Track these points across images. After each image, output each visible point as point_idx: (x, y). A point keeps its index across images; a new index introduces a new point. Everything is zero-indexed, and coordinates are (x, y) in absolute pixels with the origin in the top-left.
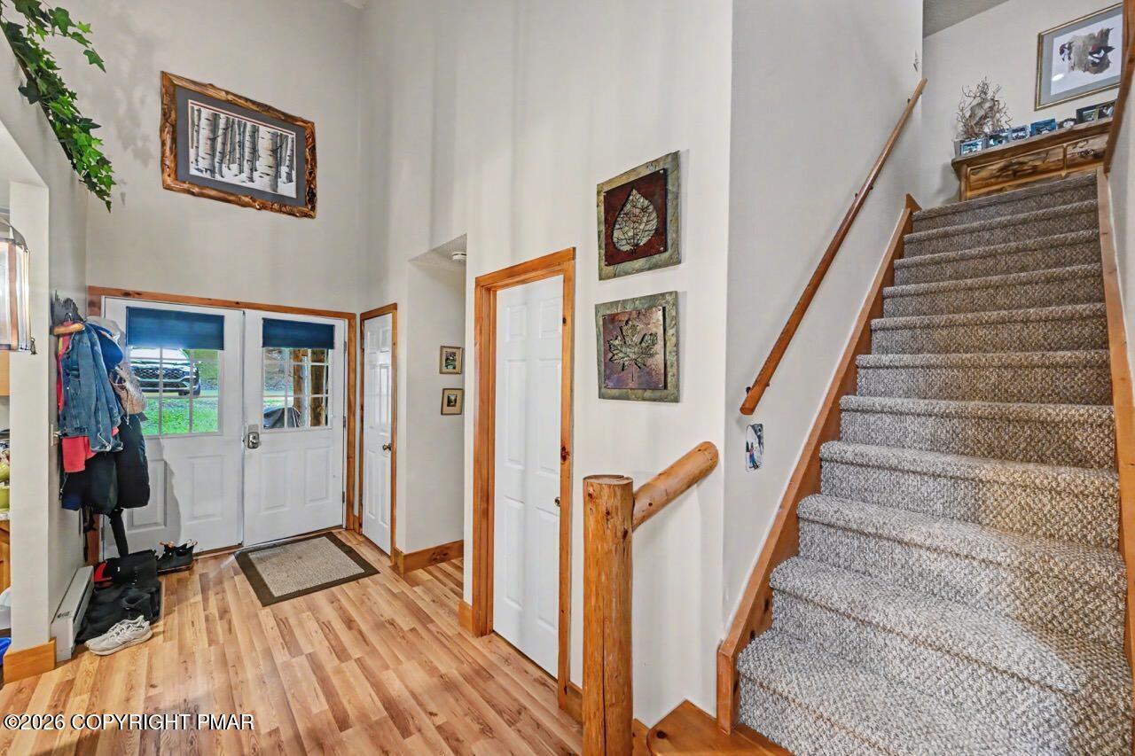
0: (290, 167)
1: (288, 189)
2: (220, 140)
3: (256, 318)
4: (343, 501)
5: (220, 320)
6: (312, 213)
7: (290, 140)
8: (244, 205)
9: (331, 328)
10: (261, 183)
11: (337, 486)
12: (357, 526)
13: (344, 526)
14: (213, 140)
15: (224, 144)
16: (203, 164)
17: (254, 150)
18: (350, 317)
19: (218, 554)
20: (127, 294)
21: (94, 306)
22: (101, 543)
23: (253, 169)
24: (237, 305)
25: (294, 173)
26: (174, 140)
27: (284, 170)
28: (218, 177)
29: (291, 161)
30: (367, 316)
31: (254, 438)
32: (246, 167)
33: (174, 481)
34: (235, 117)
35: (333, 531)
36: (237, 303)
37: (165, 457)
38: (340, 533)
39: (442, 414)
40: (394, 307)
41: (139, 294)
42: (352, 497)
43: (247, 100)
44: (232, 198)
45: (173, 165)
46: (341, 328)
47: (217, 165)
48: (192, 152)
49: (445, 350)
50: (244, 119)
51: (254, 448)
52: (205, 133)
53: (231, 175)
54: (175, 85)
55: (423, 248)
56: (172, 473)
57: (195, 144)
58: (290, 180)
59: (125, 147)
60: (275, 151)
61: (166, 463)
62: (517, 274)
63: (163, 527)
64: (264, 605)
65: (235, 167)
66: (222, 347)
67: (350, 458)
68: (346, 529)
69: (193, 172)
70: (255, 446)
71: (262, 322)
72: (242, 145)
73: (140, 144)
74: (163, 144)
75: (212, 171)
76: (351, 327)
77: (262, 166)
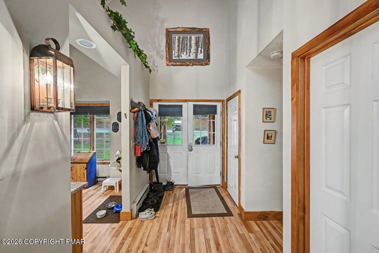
0: (201, 48)
1: (201, 56)
2: (181, 45)
3: (191, 104)
4: (221, 175)
5: (181, 106)
6: (208, 63)
7: (201, 38)
8: (187, 65)
9: (216, 106)
10: (192, 57)
11: (218, 169)
12: (225, 187)
13: (221, 185)
14: (179, 46)
15: (182, 46)
16: (176, 55)
17: (190, 45)
18: (222, 101)
19: (181, 187)
20: (158, 101)
21: (151, 105)
22: (153, 176)
23: (190, 52)
24: (186, 101)
25: (203, 49)
26: (169, 49)
27: (200, 49)
28: (180, 58)
29: (202, 45)
30: (229, 99)
31: (191, 147)
32: (188, 51)
33: (170, 160)
34: (185, 35)
35: (217, 186)
36: (186, 100)
37: (168, 152)
38: (219, 187)
39: (264, 143)
40: (239, 92)
41: (161, 100)
42: (224, 174)
43: (188, 28)
44: (184, 64)
45: (168, 57)
46: (219, 105)
47: (180, 54)
48: (173, 51)
49: (265, 110)
50: (187, 35)
51: (191, 151)
52: (177, 44)
53: (184, 56)
54: (169, 31)
56: (169, 157)
57: (174, 49)
58: (201, 52)
59: (158, 56)
60: (197, 44)
61: (168, 154)
63: (167, 174)
64: (188, 217)
65: (185, 53)
66: (182, 116)
67: (223, 158)
68: (222, 187)
69: (174, 58)
70: (191, 150)
71: (193, 106)
72: (187, 44)
73: (161, 53)
74: (166, 51)
75: (178, 56)
76: (223, 105)
77: (193, 50)
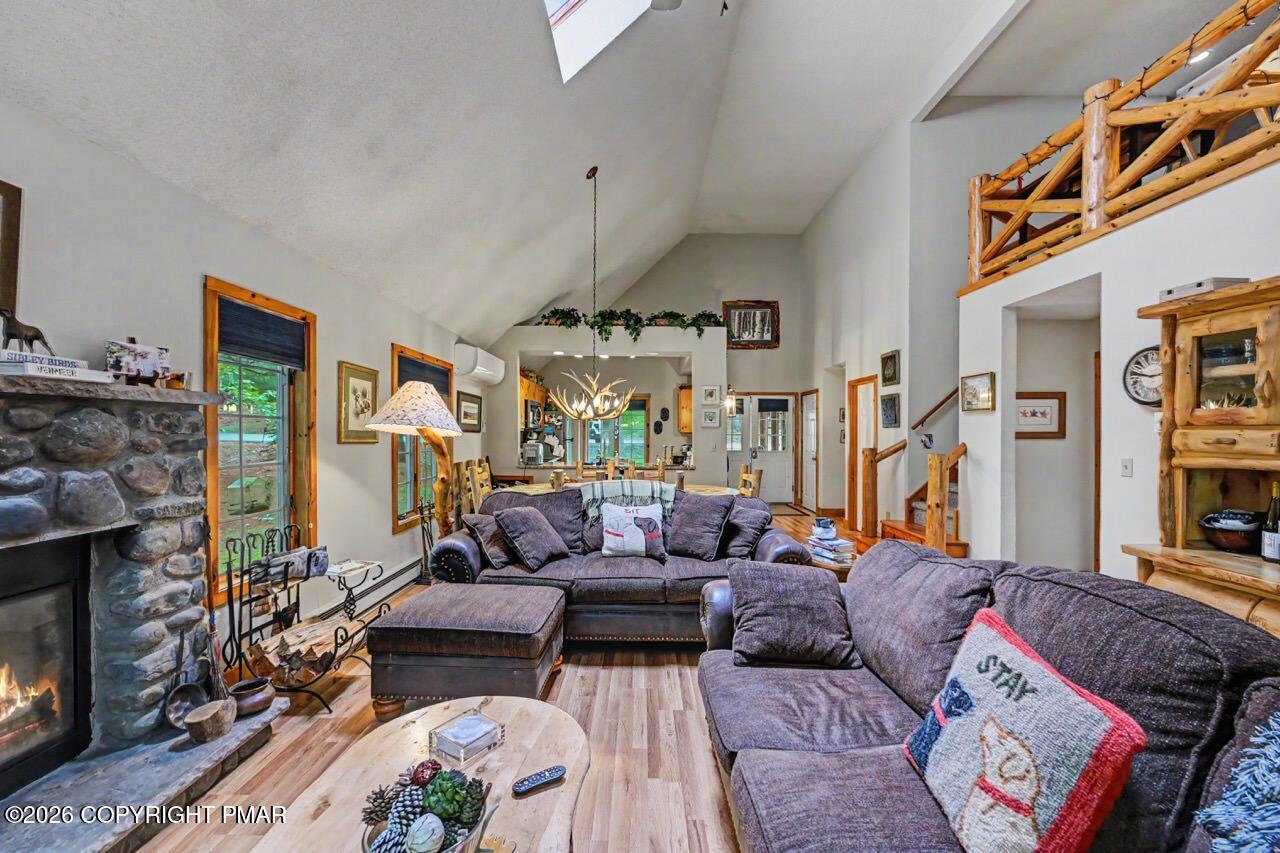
0: (769, 326)
1: (768, 337)
2: (742, 322)
3: (755, 399)
4: (793, 490)
5: (742, 401)
6: (778, 345)
7: (768, 313)
8: (751, 349)
9: (787, 400)
10: (757, 337)
11: (790, 481)
13: (794, 501)
14: (739, 324)
15: (743, 324)
16: (737, 335)
17: (754, 322)
18: (795, 395)
23: (754, 331)
24: (749, 394)
25: (770, 328)
27: (766, 328)
28: (741, 339)
29: (769, 323)
30: (803, 394)
31: (755, 454)
32: (751, 331)
34: (747, 310)
35: (788, 504)
39: (841, 443)
40: (817, 391)
42: (797, 488)
43: (752, 301)
44: (746, 347)
46: (791, 400)
47: (741, 334)
48: (733, 331)
49: (842, 410)
50: (749, 310)
52: (737, 321)
53: (746, 337)
54: (727, 305)
55: (828, 365)
57: (735, 327)
58: (768, 332)
60: (763, 320)
62: (862, 381)
65: (747, 333)
66: (743, 413)
67: (796, 468)
68: (795, 504)
69: (734, 340)
70: (755, 457)
71: (758, 400)
72: (750, 322)
75: (739, 337)
76: (796, 400)
77: (757, 329)
